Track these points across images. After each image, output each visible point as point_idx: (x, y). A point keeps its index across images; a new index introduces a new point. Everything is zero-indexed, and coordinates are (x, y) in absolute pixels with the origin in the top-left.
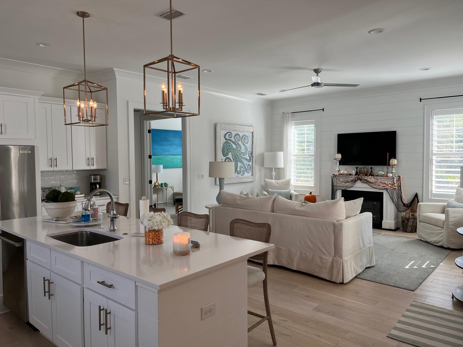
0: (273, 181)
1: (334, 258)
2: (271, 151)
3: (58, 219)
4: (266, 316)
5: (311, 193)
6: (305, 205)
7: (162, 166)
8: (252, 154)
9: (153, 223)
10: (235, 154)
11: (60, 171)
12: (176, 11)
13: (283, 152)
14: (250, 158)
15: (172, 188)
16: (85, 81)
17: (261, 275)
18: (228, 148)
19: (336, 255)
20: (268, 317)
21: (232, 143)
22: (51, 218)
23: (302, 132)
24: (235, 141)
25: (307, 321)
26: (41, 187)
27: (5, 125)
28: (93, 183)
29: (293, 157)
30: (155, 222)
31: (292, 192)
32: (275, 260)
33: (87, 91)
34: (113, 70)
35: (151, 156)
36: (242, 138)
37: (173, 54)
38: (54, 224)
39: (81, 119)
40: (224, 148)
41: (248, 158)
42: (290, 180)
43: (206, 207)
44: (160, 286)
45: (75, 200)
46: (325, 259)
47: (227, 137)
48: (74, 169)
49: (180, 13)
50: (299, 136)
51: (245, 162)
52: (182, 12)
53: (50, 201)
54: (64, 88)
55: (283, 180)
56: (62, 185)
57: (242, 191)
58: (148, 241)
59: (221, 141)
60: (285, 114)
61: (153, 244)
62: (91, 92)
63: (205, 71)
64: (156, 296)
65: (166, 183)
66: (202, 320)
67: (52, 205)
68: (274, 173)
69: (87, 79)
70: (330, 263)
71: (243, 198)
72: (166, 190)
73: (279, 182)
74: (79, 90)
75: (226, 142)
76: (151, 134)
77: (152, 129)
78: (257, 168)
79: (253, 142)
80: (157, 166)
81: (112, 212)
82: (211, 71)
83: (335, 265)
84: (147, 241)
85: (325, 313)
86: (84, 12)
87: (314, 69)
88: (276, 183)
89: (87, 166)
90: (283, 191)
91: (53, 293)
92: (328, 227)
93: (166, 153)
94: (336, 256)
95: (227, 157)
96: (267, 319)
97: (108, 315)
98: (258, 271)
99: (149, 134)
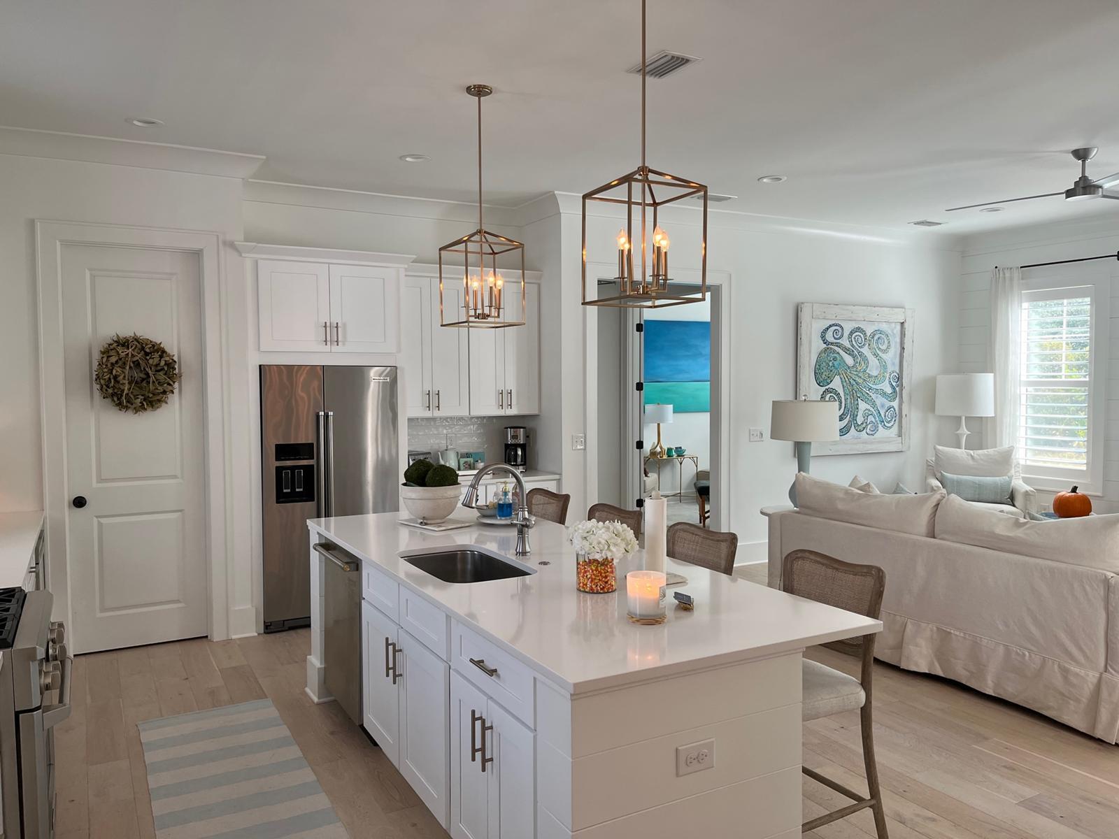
0: (961, 453)
1: (1104, 676)
2: (958, 371)
3: (425, 521)
4: (867, 799)
5: (1074, 490)
6: (1025, 524)
7: (671, 407)
8: (899, 378)
9: (591, 544)
10: (852, 381)
11: (446, 419)
12: (673, 57)
13: (992, 374)
14: (895, 391)
15: (695, 459)
16: (480, 232)
17: (852, 694)
18: (831, 364)
19: (1108, 666)
20: (873, 802)
21: (842, 353)
22: (412, 517)
23: (1058, 319)
24: (853, 346)
25: (993, 830)
26: (409, 452)
27: (344, 325)
28: (511, 445)
29: (1023, 389)
30: (595, 544)
31: (1019, 484)
32: (933, 663)
33: (483, 251)
34: (554, 195)
35: (642, 384)
36: (873, 337)
37: (646, 165)
38: (419, 531)
39: (472, 312)
40: (819, 366)
41: (889, 390)
42: (1013, 451)
43: (762, 513)
44: (576, 685)
45: (458, 484)
46: (1077, 675)
47: (829, 337)
48: (475, 413)
49: (683, 59)
50: (1045, 331)
51: (879, 400)
52: (687, 56)
53: (412, 484)
54: (440, 249)
55: (991, 451)
56: (449, 447)
57: (856, 476)
58: (583, 583)
59: (813, 348)
60: (1001, 273)
61: (592, 592)
62: (494, 253)
63: (765, 180)
64: (569, 704)
65: (681, 448)
66: (677, 775)
67: (416, 492)
68: (964, 431)
69: (485, 228)
70: (1091, 687)
71: (853, 495)
72: (681, 464)
73: (978, 455)
74: (466, 252)
75: (826, 350)
76: (642, 333)
77: (645, 321)
78: (913, 417)
79: (904, 348)
80: (658, 406)
81: (520, 513)
82: (781, 179)
83: (1104, 693)
84: (581, 585)
85: (1053, 817)
86: (480, 85)
87: (1074, 148)
88: (970, 457)
89: (499, 408)
90: (989, 479)
91: (402, 673)
92: (1088, 588)
93: (681, 377)
94: (1110, 669)
95: (827, 387)
96: (870, 807)
97: (488, 732)
98: (844, 683)
99: (639, 333)
